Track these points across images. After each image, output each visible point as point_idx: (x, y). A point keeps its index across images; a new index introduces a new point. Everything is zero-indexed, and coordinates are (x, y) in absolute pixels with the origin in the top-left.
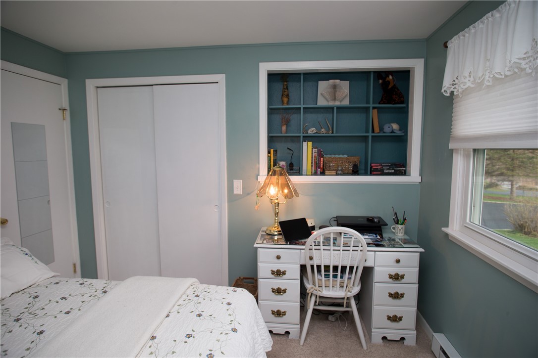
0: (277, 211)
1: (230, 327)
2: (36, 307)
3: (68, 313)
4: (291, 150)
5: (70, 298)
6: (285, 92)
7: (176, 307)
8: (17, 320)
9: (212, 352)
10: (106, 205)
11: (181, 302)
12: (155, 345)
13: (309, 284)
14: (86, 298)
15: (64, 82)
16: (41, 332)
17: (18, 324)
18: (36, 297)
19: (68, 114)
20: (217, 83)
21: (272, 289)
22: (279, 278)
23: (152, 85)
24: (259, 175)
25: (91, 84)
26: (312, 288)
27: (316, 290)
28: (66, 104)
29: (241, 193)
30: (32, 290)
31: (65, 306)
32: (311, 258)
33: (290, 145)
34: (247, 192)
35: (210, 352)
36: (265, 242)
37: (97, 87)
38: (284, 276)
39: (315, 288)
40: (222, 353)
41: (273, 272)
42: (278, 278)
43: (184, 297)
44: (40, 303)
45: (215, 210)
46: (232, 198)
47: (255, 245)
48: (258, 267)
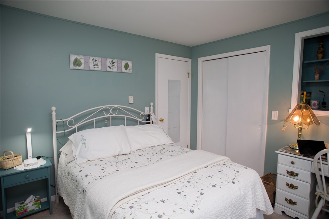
0: (300, 133)
1: (232, 181)
2: (163, 151)
3: (171, 156)
4: (323, 92)
5: (174, 152)
6: (319, 50)
7: (212, 166)
8: (156, 153)
9: (216, 185)
10: (203, 119)
11: (215, 164)
12: (195, 175)
13: (319, 189)
14: (179, 153)
15: (190, 60)
16: (161, 159)
17: (156, 154)
18: (164, 148)
19: (190, 75)
20: (265, 51)
21: (287, 183)
22: (293, 177)
23: (228, 57)
24: (290, 109)
25: (200, 60)
26: (321, 192)
27: (324, 195)
28: (190, 71)
29: (277, 120)
30: (164, 146)
31: (171, 153)
32: (320, 170)
33: (322, 89)
34: (280, 119)
35: (215, 185)
36: (284, 151)
37: (203, 61)
38: (296, 177)
39: (323, 193)
40: (220, 187)
41: (288, 172)
42: (291, 177)
43: (218, 163)
44: (165, 150)
45: (259, 128)
46: (270, 122)
47: (277, 152)
48: (278, 166)
